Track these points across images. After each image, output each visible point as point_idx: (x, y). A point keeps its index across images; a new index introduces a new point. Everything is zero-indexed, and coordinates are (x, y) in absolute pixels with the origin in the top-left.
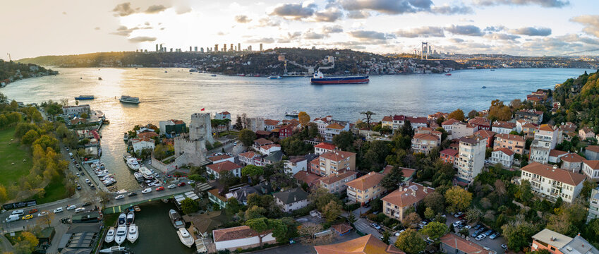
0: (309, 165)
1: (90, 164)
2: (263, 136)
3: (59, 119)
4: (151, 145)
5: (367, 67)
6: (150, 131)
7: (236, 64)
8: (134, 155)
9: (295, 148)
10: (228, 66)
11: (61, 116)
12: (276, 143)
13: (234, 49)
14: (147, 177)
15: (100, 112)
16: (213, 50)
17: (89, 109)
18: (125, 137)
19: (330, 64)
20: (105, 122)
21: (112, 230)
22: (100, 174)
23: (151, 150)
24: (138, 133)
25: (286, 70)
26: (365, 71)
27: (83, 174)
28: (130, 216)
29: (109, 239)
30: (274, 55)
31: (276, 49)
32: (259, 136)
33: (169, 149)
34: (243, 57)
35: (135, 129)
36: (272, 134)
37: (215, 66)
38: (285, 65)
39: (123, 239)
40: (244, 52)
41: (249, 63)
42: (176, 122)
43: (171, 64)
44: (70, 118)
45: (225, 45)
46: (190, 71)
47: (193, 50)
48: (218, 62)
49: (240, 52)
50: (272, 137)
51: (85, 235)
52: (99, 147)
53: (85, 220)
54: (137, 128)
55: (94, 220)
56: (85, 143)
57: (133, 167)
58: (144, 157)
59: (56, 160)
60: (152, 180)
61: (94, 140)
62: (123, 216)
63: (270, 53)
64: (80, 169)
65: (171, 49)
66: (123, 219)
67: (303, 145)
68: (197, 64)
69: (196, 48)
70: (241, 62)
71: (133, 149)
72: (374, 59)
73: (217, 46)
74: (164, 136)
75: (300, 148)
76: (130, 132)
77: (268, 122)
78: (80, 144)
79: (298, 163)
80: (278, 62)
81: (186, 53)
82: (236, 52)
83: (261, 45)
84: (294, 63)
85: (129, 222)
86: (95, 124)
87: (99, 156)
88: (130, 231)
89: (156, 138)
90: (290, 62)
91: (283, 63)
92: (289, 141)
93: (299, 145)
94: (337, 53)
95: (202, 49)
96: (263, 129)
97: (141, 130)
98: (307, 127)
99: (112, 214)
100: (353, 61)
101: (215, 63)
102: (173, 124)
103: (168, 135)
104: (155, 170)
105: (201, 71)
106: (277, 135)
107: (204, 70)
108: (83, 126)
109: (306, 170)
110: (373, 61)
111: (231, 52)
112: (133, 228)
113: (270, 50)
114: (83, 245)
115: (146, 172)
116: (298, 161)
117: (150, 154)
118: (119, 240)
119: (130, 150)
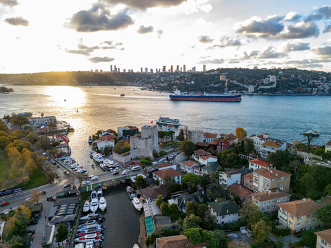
0: (242, 179)
1: (63, 160)
2: (202, 148)
3: (26, 128)
4: (112, 144)
5: (314, 86)
6: (110, 135)
7: (181, 84)
8: (99, 152)
9: (231, 161)
10: (173, 85)
11: (28, 125)
12: (214, 155)
13: (180, 70)
14: (110, 166)
15: (64, 122)
16: (161, 71)
17: (55, 120)
18: (90, 140)
19: (271, 84)
20: (70, 130)
21: (87, 202)
22: (72, 166)
23: (112, 147)
24: (100, 136)
25: (226, 89)
26: (312, 91)
27: (58, 167)
28: (100, 192)
29: (86, 209)
30: (216, 75)
31: (218, 70)
32: (198, 147)
33: (125, 146)
34: (187, 77)
35: (97, 134)
36: (210, 146)
37: (163, 85)
38: (226, 84)
39: (96, 208)
40: (188, 72)
41: (193, 82)
42: (130, 127)
43: (124, 83)
44: (38, 128)
45: (172, 67)
46: (142, 89)
47: (144, 71)
48: (165, 81)
49: (185, 73)
50: (210, 149)
51: (69, 205)
52: (68, 147)
53: (67, 195)
54: (100, 132)
55: (74, 195)
56: (56, 144)
57: (98, 160)
58: (107, 152)
59: (34, 157)
60: (114, 168)
61: (64, 143)
62: (94, 192)
63: (212, 73)
64: (55, 164)
65: (125, 70)
66: (94, 194)
67: (239, 158)
68: (148, 83)
69: (146, 69)
70: (185, 81)
71: (97, 148)
72: (325, 78)
73: (164, 67)
74: (121, 138)
75: (235, 161)
76: (94, 136)
77: (207, 135)
78: (52, 146)
79: (232, 176)
80: (219, 82)
81: (138, 73)
82: (181, 72)
83: (204, 66)
84: (235, 82)
85: (99, 196)
86: (62, 131)
87: (69, 154)
88: (101, 201)
89: (115, 139)
90: (231, 81)
91: (225, 82)
92: (226, 153)
93: (234, 158)
94: (280, 72)
95: (152, 70)
96: (202, 140)
97: (103, 134)
98: (243, 142)
99: (86, 192)
100: (298, 81)
101: (163, 82)
102: (128, 129)
103: (124, 138)
104: (115, 161)
105: (150, 89)
106: (215, 147)
107: (153, 88)
108: (52, 133)
109: (239, 183)
110: (323, 79)
111: (177, 73)
112: (103, 199)
113: (213, 70)
114: (68, 213)
115: (108, 162)
116: (232, 174)
117: (111, 150)
118: (94, 209)
119: (95, 148)
